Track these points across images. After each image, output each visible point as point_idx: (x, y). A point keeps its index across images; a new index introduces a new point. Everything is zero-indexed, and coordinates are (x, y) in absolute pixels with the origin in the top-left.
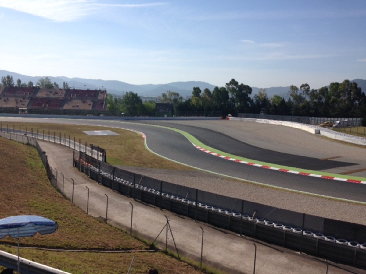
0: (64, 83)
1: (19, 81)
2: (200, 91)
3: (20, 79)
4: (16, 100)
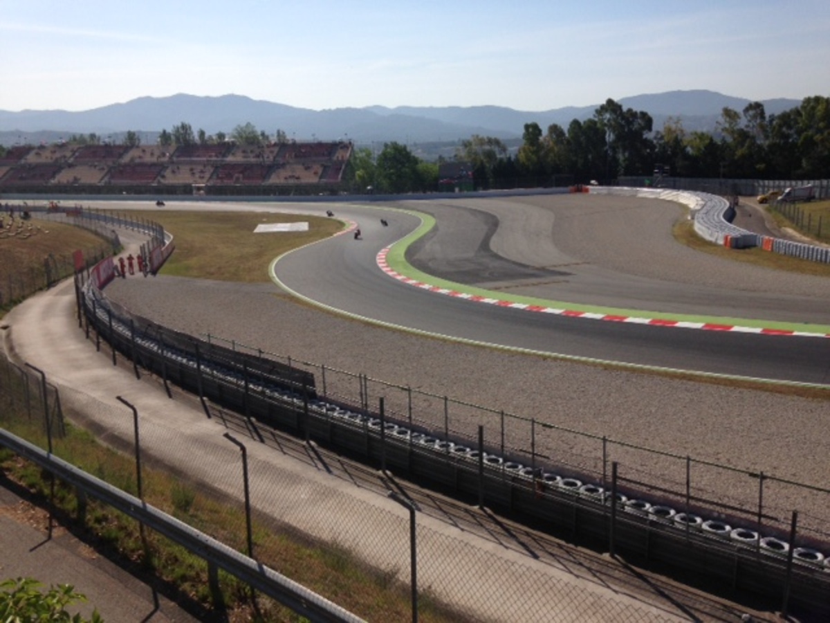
0: (278, 132)
1: (202, 134)
2: (540, 131)
3: (204, 129)
4: (192, 170)
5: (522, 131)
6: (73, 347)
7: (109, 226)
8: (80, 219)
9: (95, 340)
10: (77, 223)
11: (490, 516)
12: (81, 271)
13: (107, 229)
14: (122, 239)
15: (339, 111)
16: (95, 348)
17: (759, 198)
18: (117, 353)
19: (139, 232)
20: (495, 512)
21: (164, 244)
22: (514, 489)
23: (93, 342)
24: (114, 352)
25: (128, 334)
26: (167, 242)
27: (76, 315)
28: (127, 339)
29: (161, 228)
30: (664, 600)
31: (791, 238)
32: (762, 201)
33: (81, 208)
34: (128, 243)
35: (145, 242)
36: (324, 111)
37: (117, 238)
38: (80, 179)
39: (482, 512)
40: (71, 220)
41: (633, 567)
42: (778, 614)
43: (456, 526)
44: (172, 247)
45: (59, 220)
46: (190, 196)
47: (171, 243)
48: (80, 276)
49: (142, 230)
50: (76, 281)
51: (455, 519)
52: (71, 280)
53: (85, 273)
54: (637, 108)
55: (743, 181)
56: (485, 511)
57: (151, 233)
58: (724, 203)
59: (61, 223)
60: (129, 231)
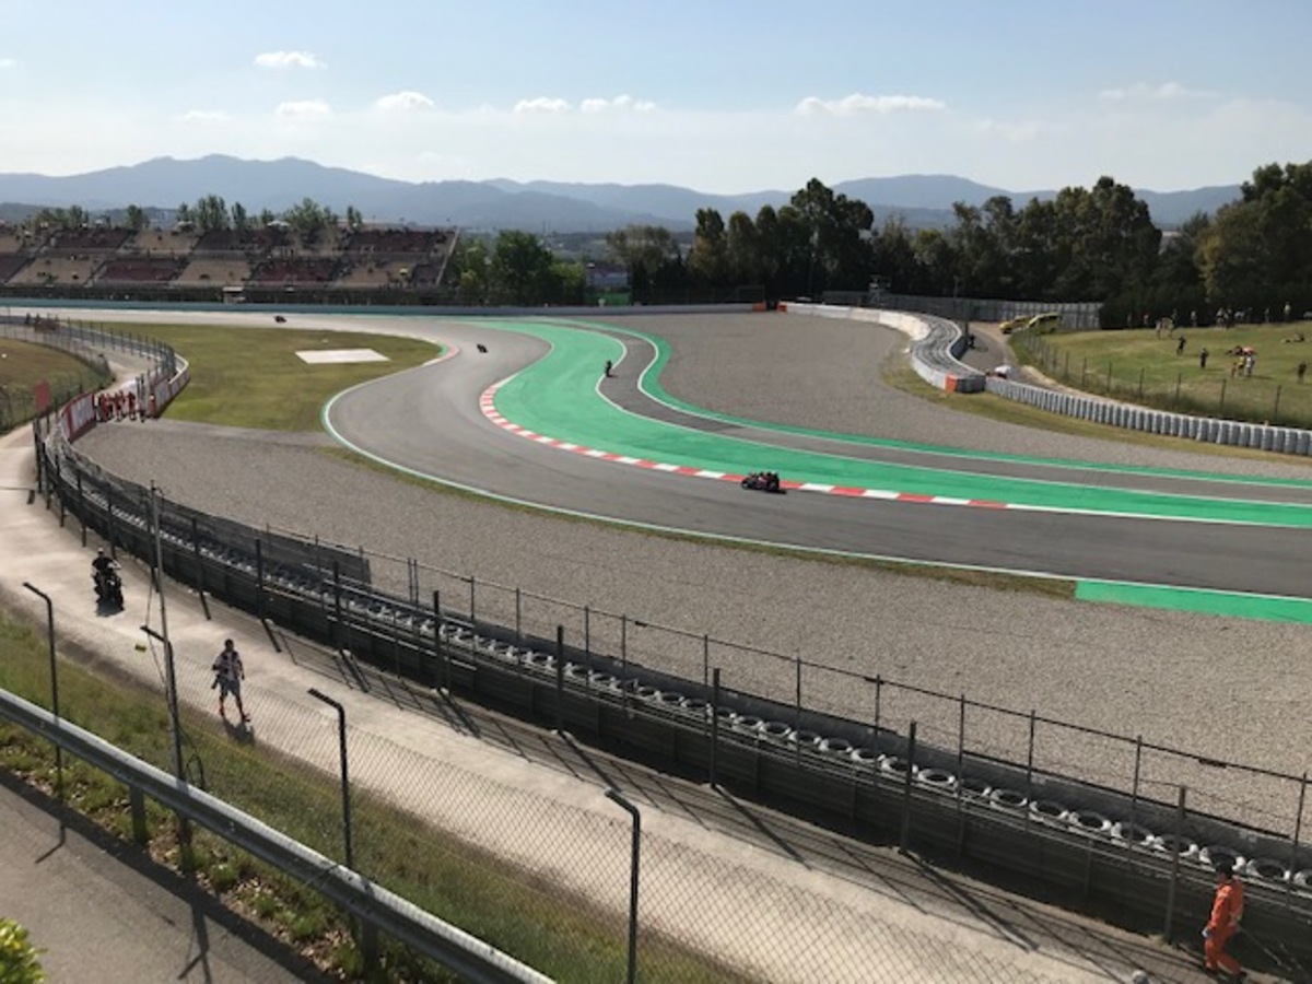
0: (350, 210)
1: (240, 210)
2: (720, 222)
3: (242, 204)
5: (695, 223)
6: (25, 522)
7: (98, 348)
8: (54, 336)
9: (60, 512)
10: (48, 342)
11: (570, 744)
12: (46, 413)
13: (93, 351)
14: (113, 365)
15: (445, 185)
16: (57, 522)
17: (1002, 325)
18: (88, 530)
19: (141, 356)
20: (578, 738)
21: (175, 373)
22: (602, 708)
23: (56, 514)
24: (84, 528)
25: (103, 504)
26: (180, 371)
27: (35, 476)
28: (103, 511)
29: (172, 351)
30: (765, 837)
31: (1033, 382)
32: (1007, 331)
33: (57, 320)
34: (124, 372)
35: (145, 372)
36: (425, 184)
37: (106, 366)
38: (56, 278)
39: (560, 738)
40: (40, 338)
41: (735, 799)
42: (896, 849)
43: (522, 755)
44: (187, 377)
45: (22, 337)
46: (220, 305)
47: (184, 373)
48: (43, 421)
49: (144, 353)
50: (37, 428)
51: (522, 748)
52: (30, 427)
53: (52, 417)
54: (851, 197)
55: (984, 303)
56: (564, 737)
57: (159, 358)
58: (956, 332)
59: (25, 341)
60: (127, 355)
